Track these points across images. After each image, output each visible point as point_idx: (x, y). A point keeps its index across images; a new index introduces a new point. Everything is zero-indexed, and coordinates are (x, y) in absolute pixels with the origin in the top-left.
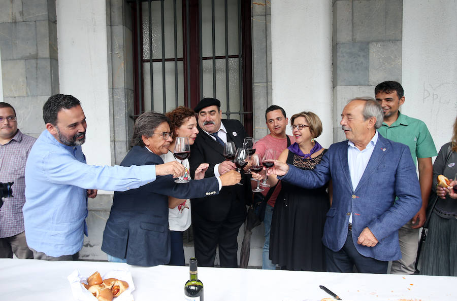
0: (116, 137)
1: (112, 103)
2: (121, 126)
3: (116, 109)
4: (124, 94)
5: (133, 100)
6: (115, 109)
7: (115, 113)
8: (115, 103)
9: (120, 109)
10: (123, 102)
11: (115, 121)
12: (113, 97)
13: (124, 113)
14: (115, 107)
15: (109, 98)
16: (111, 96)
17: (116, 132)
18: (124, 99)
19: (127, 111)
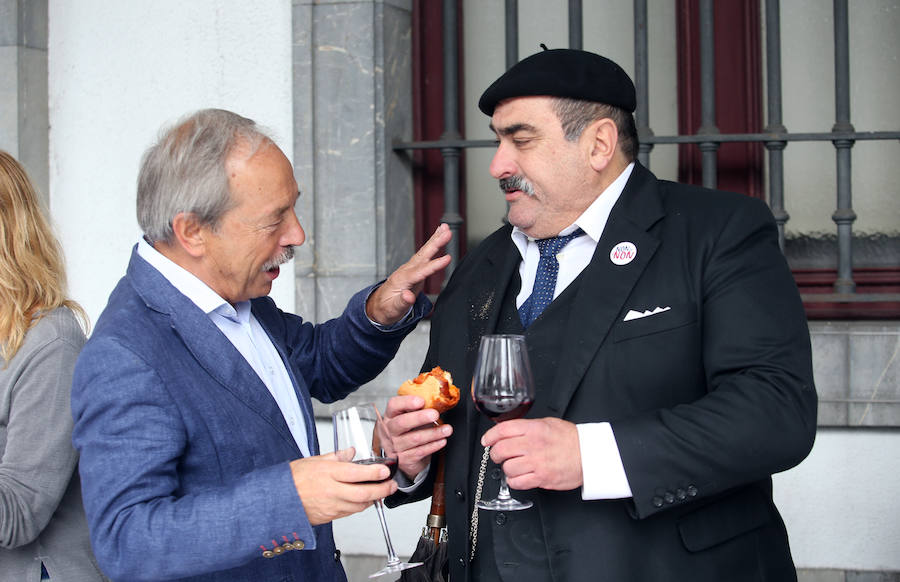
0: (322, 251)
1: (307, 78)
2: (349, 200)
3: (326, 107)
4: (369, 36)
5: (406, 62)
6: (320, 111)
7: (321, 130)
8: (320, 77)
9: (347, 109)
10: (366, 72)
11: (322, 169)
12: (314, 46)
13: (369, 133)
14: (320, 99)
15: (296, 54)
16: (305, 43)
17: (325, 228)
18: (369, 58)
19: (382, 122)
